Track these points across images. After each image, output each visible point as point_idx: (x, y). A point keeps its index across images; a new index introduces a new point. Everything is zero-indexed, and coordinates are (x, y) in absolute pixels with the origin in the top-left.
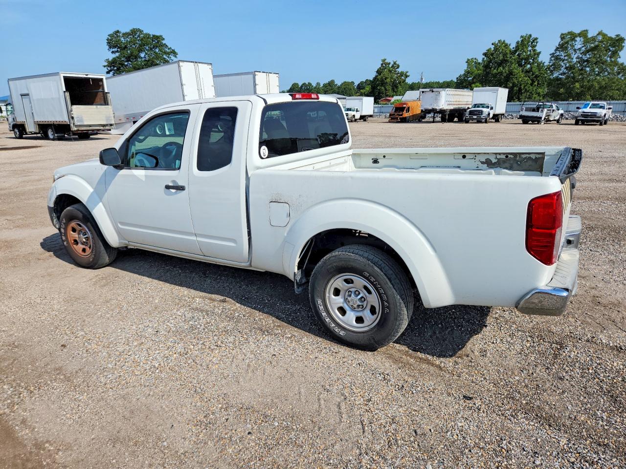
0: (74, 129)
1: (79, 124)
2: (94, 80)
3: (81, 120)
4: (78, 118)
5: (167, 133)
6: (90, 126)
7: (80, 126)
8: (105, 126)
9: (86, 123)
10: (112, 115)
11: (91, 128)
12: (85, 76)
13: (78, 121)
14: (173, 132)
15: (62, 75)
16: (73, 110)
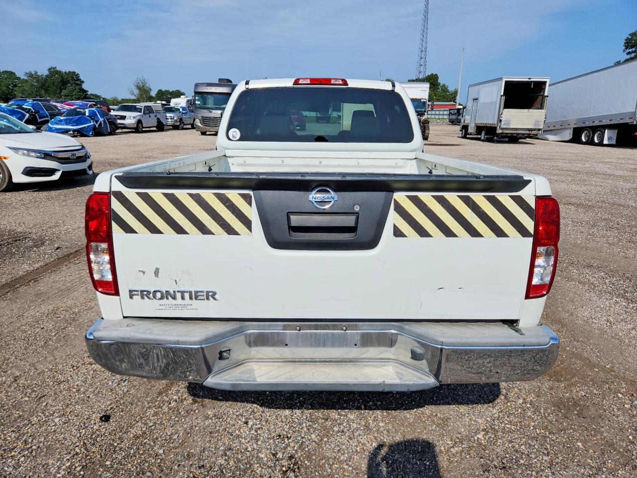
0: (499, 131)
1: (504, 127)
2: (536, 83)
3: (509, 124)
4: (506, 121)
5: (606, 142)
6: (516, 129)
7: (506, 129)
8: (532, 131)
9: (511, 127)
10: (543, 120)
11: (516, 132)
12: (527, 80)
13: (504, 124)
14: (614, 142)
15: (504, 80)
16: (504, 113)
